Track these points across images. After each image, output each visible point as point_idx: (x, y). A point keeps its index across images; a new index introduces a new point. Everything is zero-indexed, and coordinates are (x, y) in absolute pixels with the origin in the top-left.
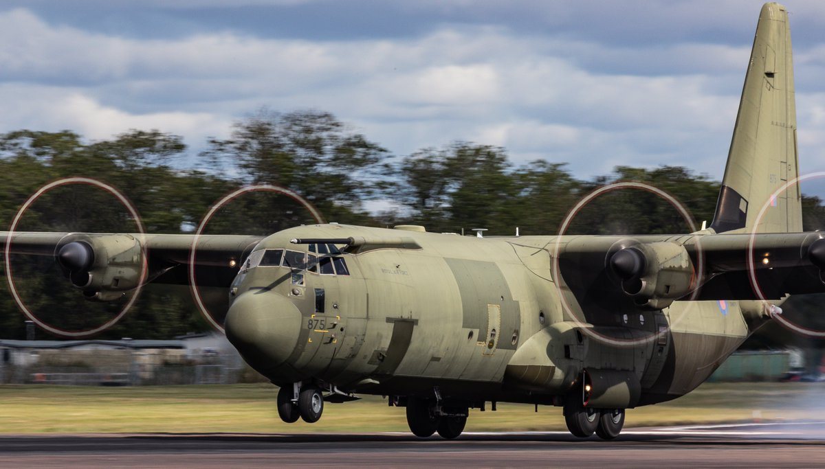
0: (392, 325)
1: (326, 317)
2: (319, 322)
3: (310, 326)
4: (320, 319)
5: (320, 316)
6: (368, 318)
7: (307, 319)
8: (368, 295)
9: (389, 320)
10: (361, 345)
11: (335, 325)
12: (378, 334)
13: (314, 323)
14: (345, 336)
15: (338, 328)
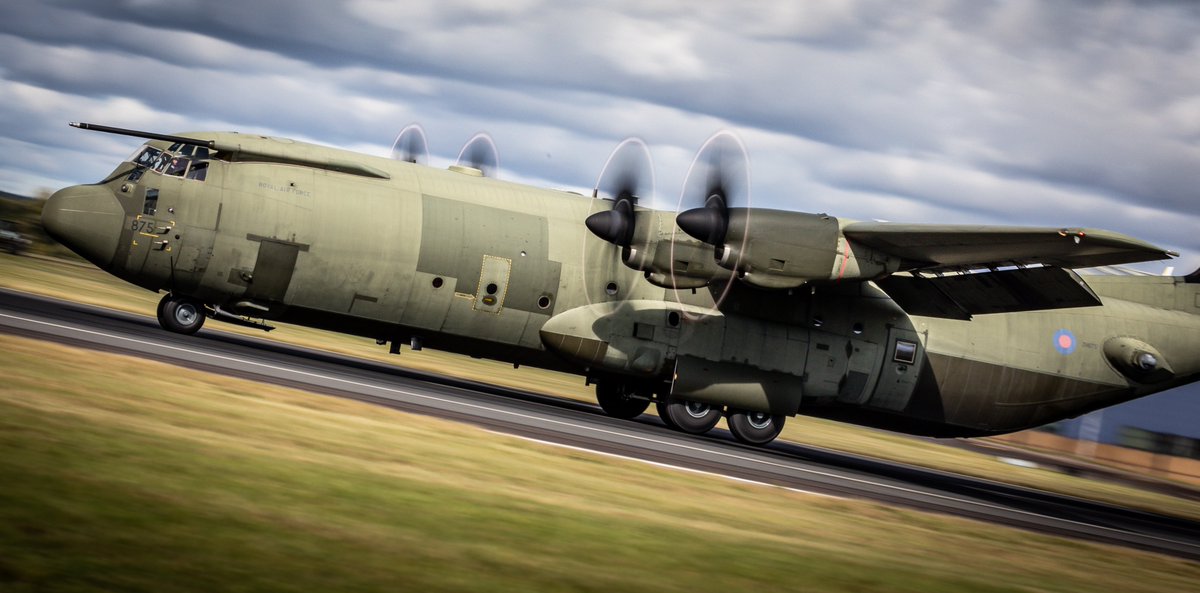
0: (257, 245)
1: (156, 220)
2: (146, 225)
3: (135, 228)
4: (147, 221)
5: (148, 219)
6: (217, 229)
7: (130, 220)
8: (221, 205)
9: (251, 237)
10: (209, 258)
11: (168, 230)
12: (234, 251)
13: (140, 225)
14: (182, 245)
15: (171, 235)
